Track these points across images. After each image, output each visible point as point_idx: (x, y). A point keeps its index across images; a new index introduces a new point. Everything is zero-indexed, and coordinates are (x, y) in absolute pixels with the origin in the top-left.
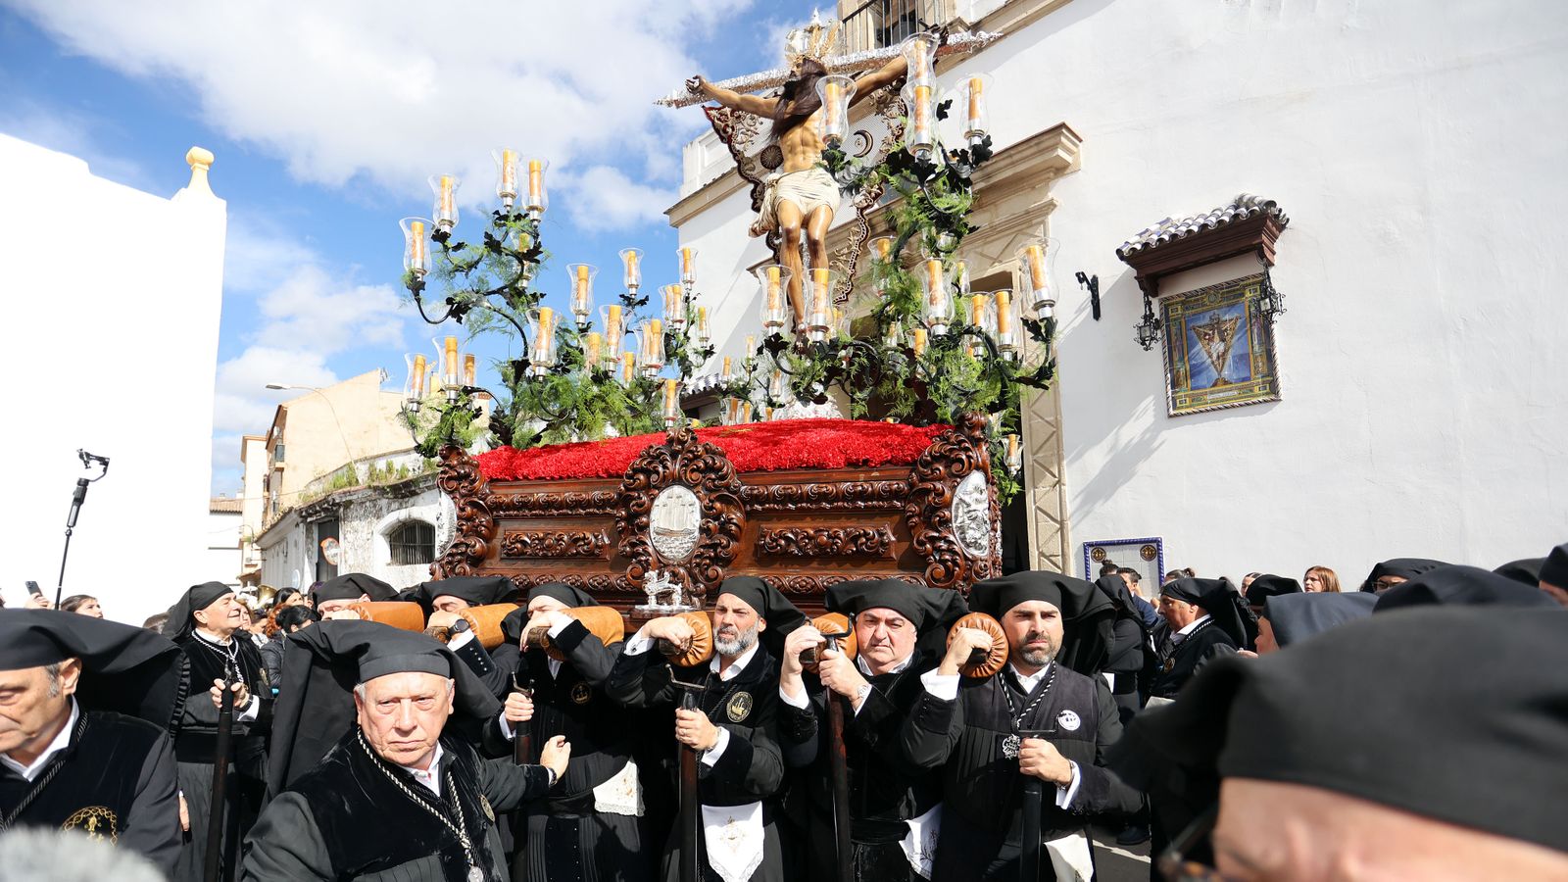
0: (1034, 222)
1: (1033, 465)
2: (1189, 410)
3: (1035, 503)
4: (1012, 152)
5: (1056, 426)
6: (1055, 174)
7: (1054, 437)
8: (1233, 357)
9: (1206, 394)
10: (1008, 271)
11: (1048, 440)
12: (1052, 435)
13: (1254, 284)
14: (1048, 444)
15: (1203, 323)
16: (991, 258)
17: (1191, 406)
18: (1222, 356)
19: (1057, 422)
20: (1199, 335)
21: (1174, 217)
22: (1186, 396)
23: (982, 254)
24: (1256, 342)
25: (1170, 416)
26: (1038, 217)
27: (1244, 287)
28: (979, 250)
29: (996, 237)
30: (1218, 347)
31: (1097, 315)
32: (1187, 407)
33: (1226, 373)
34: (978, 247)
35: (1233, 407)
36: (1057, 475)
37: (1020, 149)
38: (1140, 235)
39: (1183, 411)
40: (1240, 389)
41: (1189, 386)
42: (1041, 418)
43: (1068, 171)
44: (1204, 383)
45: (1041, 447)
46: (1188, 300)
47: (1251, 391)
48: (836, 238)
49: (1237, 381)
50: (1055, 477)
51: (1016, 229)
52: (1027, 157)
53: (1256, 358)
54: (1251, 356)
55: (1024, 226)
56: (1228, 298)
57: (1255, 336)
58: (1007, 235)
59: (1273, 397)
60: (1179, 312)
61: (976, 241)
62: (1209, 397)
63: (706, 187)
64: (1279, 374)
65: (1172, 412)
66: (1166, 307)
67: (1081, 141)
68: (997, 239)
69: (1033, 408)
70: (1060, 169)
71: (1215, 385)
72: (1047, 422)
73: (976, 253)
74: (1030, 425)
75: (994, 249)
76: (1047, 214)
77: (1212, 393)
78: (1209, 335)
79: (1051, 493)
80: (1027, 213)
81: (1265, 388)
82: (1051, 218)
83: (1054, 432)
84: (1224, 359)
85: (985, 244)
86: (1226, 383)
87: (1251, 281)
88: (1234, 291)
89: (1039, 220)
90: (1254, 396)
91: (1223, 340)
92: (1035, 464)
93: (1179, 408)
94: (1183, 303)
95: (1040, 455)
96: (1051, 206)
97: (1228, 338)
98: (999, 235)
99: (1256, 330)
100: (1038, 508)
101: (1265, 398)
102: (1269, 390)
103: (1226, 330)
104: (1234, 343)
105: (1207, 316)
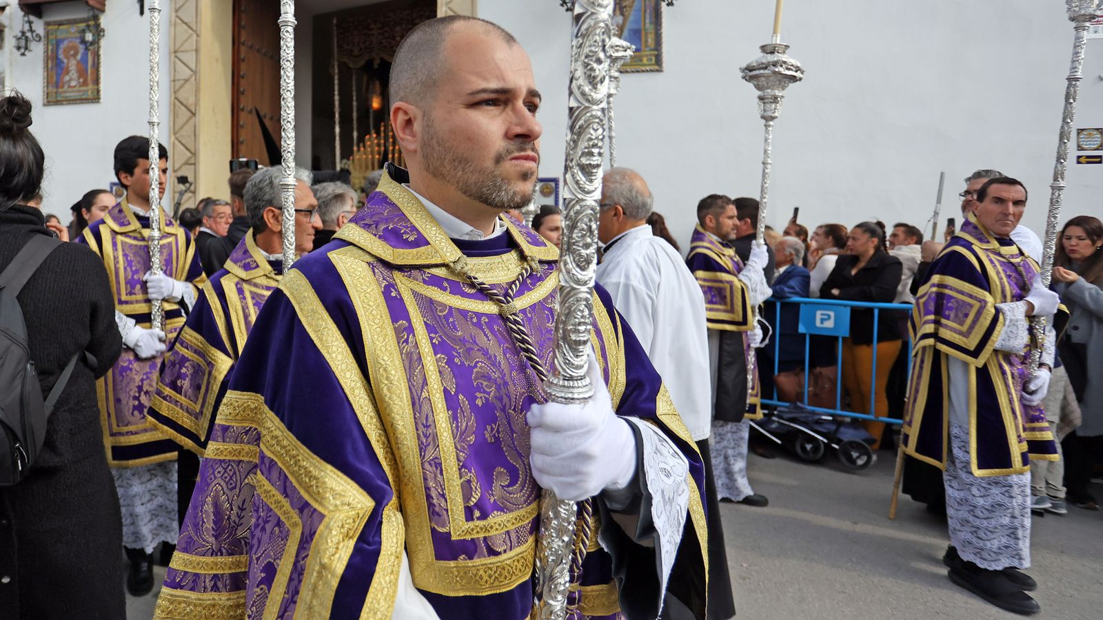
8: (630, 30)
18: (621, 29)
24: (648, 21)
40: (632, 58)
47: (641, 60)
53: (646, 34)
54: (643, 31)
57: (648, 16)
59: (657, 67)
64: (663, 50)
81: (651, 60)
84: (622, 31)
90: (642, 66)
97: (626, 14)
99: (648, 11)
101: (652, 68)
102: (653, 61)
103: (625, 7)
104: (631, 18)
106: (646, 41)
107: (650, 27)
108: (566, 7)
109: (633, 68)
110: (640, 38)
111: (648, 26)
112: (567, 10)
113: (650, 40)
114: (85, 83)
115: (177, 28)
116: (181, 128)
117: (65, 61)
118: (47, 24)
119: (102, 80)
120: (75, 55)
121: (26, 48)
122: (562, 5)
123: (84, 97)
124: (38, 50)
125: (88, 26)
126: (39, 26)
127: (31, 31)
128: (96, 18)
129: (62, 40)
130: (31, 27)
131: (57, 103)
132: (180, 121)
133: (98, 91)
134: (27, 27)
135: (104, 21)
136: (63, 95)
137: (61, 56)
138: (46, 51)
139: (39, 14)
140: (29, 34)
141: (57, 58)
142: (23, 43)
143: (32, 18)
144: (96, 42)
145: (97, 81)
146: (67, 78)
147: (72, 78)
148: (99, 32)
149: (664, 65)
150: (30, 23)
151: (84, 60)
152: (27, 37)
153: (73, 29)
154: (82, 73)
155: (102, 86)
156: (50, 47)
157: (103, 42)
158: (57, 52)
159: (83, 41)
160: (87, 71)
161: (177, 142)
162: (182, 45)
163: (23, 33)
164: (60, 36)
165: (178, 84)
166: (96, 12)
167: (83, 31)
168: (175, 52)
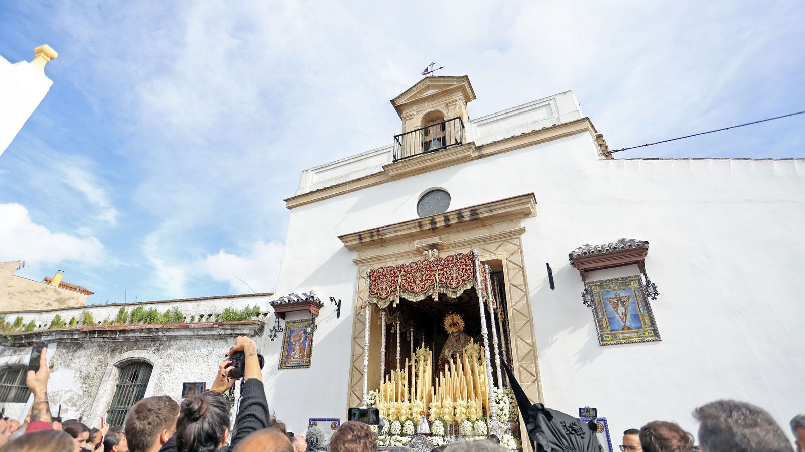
0: (513, 237)
1: (519, 369)
2: (612, 342)
4: (506, 202)
5: (533, 346)
6: (524, 216)
7: (532, 352)
10: (500, 258)
11: (528, 353)
12: (530, 351)
13: (635, 280)
14: (528, 356)
15: (611, 297)
16: (489, 251)
18: (625, 315)
19: (533, 344)
21: (590, 244)
22: (608, 334)
23: (483, 249)
24: (641, 309)
25: (602, 345)
26: (515, 235)
27: (631, 281)
30: (621, 310)
31: (553, 287)
32: (610, 340)
33: (628, 323)
34: (481, 245)
35: (636, 342)
37: (510, 201)
39: (608, 342)
40: (637, 333)
41: (609, 329)
42: (524, 341)
43: (530, 216)
44: (617, 328)
45: (524, 356)
46: (601, 284)
47: (644, 334)
50: (534, 376)
51: (503, 239)
52: (513, 205)
53: (643, 317)
54: (640, 316)
55: (508, 238)
56: (622, 286)
57: (640, 306)
58: (499, 241)
59: (656, 338)
60: (598, 290)
61: (481, 242)
62: (621, 336)
63: (312, 193)
64: (658, 326)
65: (602, 343)
67: (536, 204)
68: (492, 243)
69: (518, 334)
70: (527, 214)
72: (527, 343)
73: (481, 248)
74: (516, 344)
75: (491, 247)
76: (521, 234)
77: (622, 334)
78: (616, 303)
79: (532, 386)
80: (511, 232)
81: (651, 333)
82: (523, 236)
84: (626, 316)
85: (486, 244)
86: (629, 329)
87: (633, 278)
88: (625, 282)
89: (516, 236)
90: (645, 337)
91: (623, 306)
92: (521, 368)
93: (605, 341)
94: (600, 286)
95: (524, 361)
96: (523, 230)
97: (626, 306)
98: (494, 241)
99: (640, 303)
101: (653, 338)
102: (653, 334)
103: (624, 301)
104: (630, 308)
105: (613, 293)
106: (644, 322)
107: (644, 313)
108: (587, 305)
109: (640, 339)
110: (639, 320)
111: (642, 312)
112: (588, 306)
113: (646, 321)
114: (303, 356)
115: (357, 325)
116: (356, 384)
117: (294, 343)
118: (287, 323)
119: (312, 355)
120: (299, 340)
121: (275, 336)
122: (584, 303)
123: (301, 364)
124: (280, 336)
125: (309, 324)
126: (283, 324)
127: (279, 326)
128: (313, 319)
129: (294, 331)
130: (279, 324)
131: (287, 367)
132: (355, 380)
133: (310, 361)
134: (277, 324)
135: (317, 321)
136: (290, 363)
137: (292, 340)
138: (284, 338)
139: (284, 318)
140: (277, 329)
141: (290, 341)
142: (273, 333)
143: (280, 320)
144: (312, 334)
145: (310, 355)
146: (293, 353)
147: (296, 353)
148: (314, 327)
149: (661, 336)
150: (279, 322)
151: (304, 343)
152: (276, 330)
153: (300, 325)
154: (302, 350)
155: (312, 358)
156: (287, 336)
157: (315, 333)
158: (290, 337)
159: (305, 333)
160: (305, 349)
161: (352, 392)
162: (359, 334)
163: (274, 329)
164: (293, 329)
165: (355, 358)
166: (314, 316)
167: (307, 327)
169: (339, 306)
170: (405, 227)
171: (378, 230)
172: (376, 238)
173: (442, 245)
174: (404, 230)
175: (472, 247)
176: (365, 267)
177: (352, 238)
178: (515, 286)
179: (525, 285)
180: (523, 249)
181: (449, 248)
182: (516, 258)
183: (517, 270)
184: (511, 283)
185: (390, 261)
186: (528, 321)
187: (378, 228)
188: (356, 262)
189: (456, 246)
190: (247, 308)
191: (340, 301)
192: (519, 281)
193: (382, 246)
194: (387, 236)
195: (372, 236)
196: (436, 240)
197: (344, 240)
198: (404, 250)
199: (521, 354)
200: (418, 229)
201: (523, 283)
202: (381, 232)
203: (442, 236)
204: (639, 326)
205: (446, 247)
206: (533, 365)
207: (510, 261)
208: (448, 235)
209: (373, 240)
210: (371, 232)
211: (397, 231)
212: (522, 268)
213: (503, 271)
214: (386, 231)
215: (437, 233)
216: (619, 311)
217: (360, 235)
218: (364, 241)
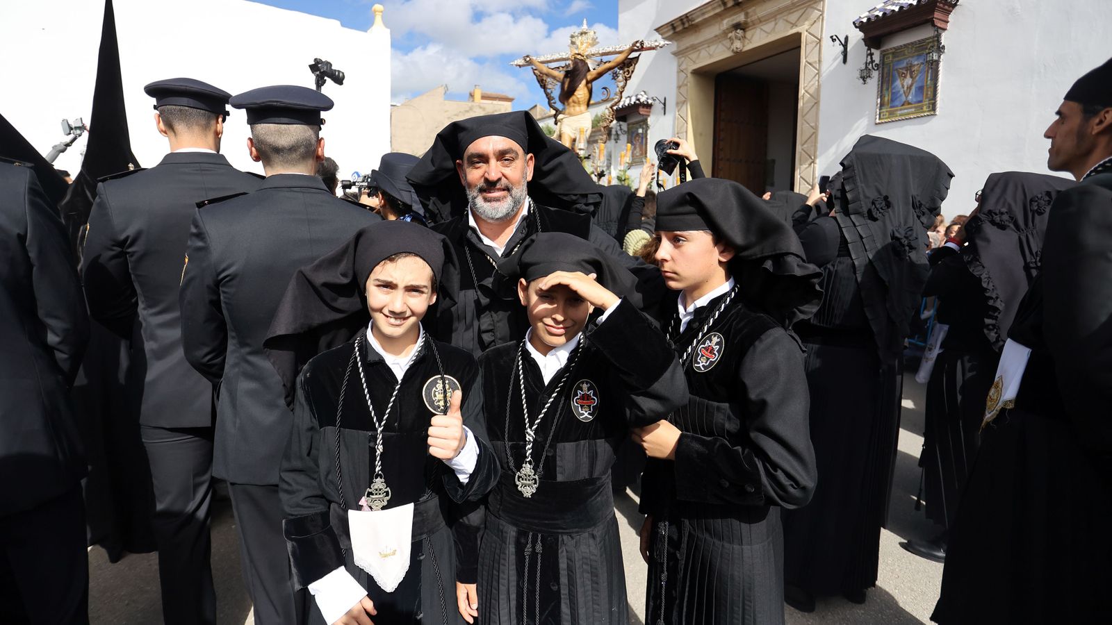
1: (801, 152)
3: (800, 174)
5: (816, 128)
7: (813, 136)
8: (916, 88)
9: (897, 110)
10: (800, 31)
11: (810, 137)
12: (812, 135)
13: (934, 41)
14: (810, 140)
15: (902, 66)
16: (791, 23)
17: (889, 118)
18: (910, 88)
20: (899, 73)
22: (886, 112)
23: (787, 21)
24: (929, 78)
25: (876, 124)
28: (785, 18)
29: (795, 9)
30: (908, 81)
31: (845, 61)
32: (886, 118)
33: (910, 97)
34: (785, 16)
35: (910, 118)
36: (813, 158)
38: (869, 12)
40: (915, 107)
41: (889, 106)
42: (809, 124)
44: (898, 103)
45: (806, 141)
46: (897, 52)
47: (922, 109)
48: (704, 10)
49: (915, 103)
51: (807, 4)
53: (927, 89)
54: (925, 87)
56: (918, 51)
58: (801, 9)
59: (932, 113)
60: (891, 59)
62: (899, 112)
64: (938, 99)
65: (878, 121)
66: (884, 56)
68: (796, 11)
69: (805, 118)
71: (903, 105)
72: (811, 126)
73: (784, 20)
74: (802, 128)
75: (793, 17)
77: (901, 110)
78: (905, 74)
79: (809, 168)
81: (929, 106)
83: (814, 133)
84: (910, 89)
86: (909, 104)
87: (931, 40)
88: (923, 45)
90: (922, 112)
91: (911, 77)
92: (803, 150)
93: (883, 119)
94: (893, 53)
95: (805, 146)
97: (914, 76)
98: (798, 8)
99: (929, 72)
100: (801, 177)
101: (929, 113)
102: (931, 108)
103: (914, 71)
104: (917, 79)
105: (905, 62)
106: (927, 94)
107: (929, 83)
109: (915, 115)
110: (922, 92)
113: (929, 93)
114: (642, 154)
115: (679, 121)
117: (635, 143)
118: (628, 125)
119: (649, 152)
120: (639, 140)
125: (643, 124)
126: (624, 126)
127: (621, 129)
128: (645, 120)
129: (634, 132)
134: (619, 128)
135: (649, 120)
136: (636, 161)
137: (634, 141)
138: (628, 139)
139: (625, 120)
140: (619, 132)
142: (616, 137)
143: (621, 123)
144: (646, 133)
145: (646, 152)
146: (636, 152)
148: (646, 127)
149: (937, 110)
150: (620, 126)
151: (642, 142)
154: (641, 150)
158: (632, 139)
160: (643, 148)
164: (633, 130)
166: (645, 117)
168: (678, 133)
169: (665, 104)
170: (710, 8)
171: (686, 16)
172: (686, 25)
173: (746, 23)
174: (709, 11)
175: (776, 20)
176: (683, 59)
177: (667, 29)
178: (810, 64)
179: (820, 61)
180: (825, 15)
181: (754, 25)
182: (816, 30)
183: (815, 44)
184: (807, 61)
185: (703, 48)
186: (816, 103)
187: (686, 14)
188: (675, 54)
189: (761, 22)
190: (597, 116)
191: (665, 99)
192: (813, 58)
193: (696, 32)
194: (697, 21)
195: (683, 24)
196: (741, 18)
197: (661, 32)
198: (713, 35)
199: (805, 138)
200: (722, 8)
201: (817, 60)
202: (690, 18)
203: (749, 11)
204: (919, 99)
205: (751, 24)
206: (812, 149)
207: (810, 33)
208: (754, 8)
209: (686, 28)
210: (681, 19)
211: (703, 14)
212: (820, 40)
213: (800, 47)
214: (694, 16)
215: (744, 7)
216: (905, 84)
217: (672, 25)
218: (678, 30)
